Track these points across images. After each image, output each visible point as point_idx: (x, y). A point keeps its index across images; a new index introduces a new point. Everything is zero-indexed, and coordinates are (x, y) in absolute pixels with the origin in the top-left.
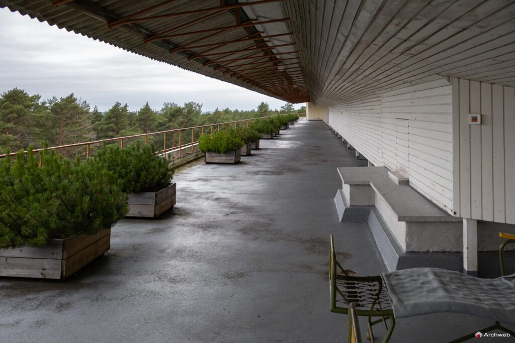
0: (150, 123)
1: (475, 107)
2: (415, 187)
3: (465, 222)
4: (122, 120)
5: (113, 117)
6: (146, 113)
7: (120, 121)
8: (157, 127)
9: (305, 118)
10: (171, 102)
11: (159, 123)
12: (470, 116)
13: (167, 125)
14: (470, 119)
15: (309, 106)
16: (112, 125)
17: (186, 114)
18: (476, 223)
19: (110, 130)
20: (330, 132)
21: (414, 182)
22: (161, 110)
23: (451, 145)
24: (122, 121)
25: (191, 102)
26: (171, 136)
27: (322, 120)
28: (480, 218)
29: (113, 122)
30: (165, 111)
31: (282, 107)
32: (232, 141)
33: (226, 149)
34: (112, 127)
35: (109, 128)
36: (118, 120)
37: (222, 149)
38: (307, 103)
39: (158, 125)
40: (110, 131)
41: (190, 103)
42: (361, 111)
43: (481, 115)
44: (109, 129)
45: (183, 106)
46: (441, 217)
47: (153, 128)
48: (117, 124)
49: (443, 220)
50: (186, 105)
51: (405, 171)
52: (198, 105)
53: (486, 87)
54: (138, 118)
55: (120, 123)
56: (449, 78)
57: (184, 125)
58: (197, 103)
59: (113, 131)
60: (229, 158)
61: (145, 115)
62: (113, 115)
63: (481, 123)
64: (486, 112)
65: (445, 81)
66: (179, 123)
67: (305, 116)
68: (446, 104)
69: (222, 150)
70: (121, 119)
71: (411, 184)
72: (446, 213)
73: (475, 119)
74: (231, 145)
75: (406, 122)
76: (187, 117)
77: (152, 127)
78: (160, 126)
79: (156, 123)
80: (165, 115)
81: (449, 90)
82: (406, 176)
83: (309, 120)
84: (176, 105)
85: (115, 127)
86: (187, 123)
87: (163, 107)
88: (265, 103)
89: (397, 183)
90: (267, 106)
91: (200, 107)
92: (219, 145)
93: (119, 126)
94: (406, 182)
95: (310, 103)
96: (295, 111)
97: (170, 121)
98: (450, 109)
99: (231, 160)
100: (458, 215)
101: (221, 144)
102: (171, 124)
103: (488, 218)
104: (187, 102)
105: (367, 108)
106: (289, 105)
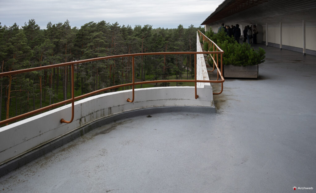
11: (137, 34)
15: (206, 26)
31: (189, 27)
45: (144, 27)
58: (150, 25)
66: (145, 34)
76: (148, 31)
84: (141, 26)
86: (148, 34)
87: (135, 27)
90: (182, 26)
97: (141, 33)
104: (145, 25)
106: (192, 26)
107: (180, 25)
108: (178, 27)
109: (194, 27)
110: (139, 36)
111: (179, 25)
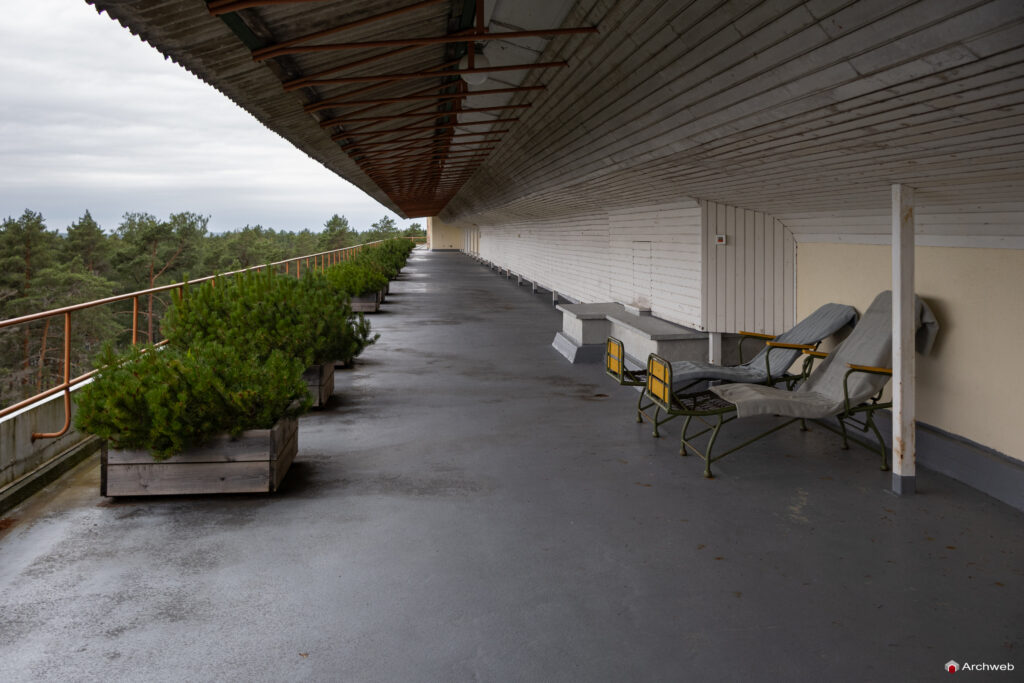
0: (97, 254)
1: (721, 229)
2: (658, 316)
3: (711, 337)
4: (40, 247)
5: (19, 242)
6: (88, 234)
7: (34, 249)
8: (113, 263)
9: (425, 247)
10: (141, 211)
11: (119, 255)
12: (717, 237)
13: (137, 260)
14: (717, 240)
15: (434, 223)
16: (17, 257)
17: (178, 237)
18: (720, 336)
19: (12, 268)
20: (483, 270)
21: (657, 310)
22: (120, 229)
23: (700, 265)
24: (39, 251)
25: (184, 212)
26: (146, 282)
27: (458, 250)
28: (723, 331)
29: (18, 252)
30: (127, 230)
31: (374, 225)
32: (372, 279)
33: (363, 290)
34: (17, 263)
35: (10, 264)
36: (30, 248)
37: (358, 289)
38: (430, 218)
39: (116, 258)
40: (13, 271)
41: (182, 215)
42: (565, 233)
43: (726, 236)
44: (8, 267)
45: (168, 221)
46: (689, 335)
47: (104, 266)
48: (27, 256)
49: (691, 337)
50: (174, 218)
51: (646, 301)
52: (200, 218)
53: (730, 209)
54: (70, 245)
55: (35, 253)
56: (698, 200)
57: (173, 258)
58: (198, 214)
59: (20, 270)
60: (366, 304)
61: (86, 238)
62: (18, 238)
63: (726, 244)
64: (730, 233)
65: (695, 203)
66: (162, 255)
67: (424, 241)
68: (695, 225)
69: (358, 291)
70: (36, 245)
71: (653, 314)
72: (694, 330)
73: (721, 240)
74: (371, 283)
75: (649, 244)
76: (181, 242)
77: (101, 264)
78: (122, 262)
79: (111, 256)
80: (128, 238)
81: (698, 211)
82: (647, 306)
83: (434, 250)
84: (153, 217)
85: (24, 262)
86: (180, 255)
87: (124, 221)
88: (340, 216)
89: (638, 314)
90: (345, 223)
91: (205, 222)
92: (352, 283)
93: (34, 260)
94: (648, 313)
95: (436, 218)
96: (398, 232)
97: (143, 250)
98: (699, 230)
99: (371, 307)
100: (705, 330)
101: (355, 283)
102: (145, 256)
103: (730, 330)
104: (177, 212)
105: (578, 228)
106: (388, 222)
107: (336, 217)
108: (329, 224)
109: (394, 226)
110: (132, 263)
111: (330, 218)
